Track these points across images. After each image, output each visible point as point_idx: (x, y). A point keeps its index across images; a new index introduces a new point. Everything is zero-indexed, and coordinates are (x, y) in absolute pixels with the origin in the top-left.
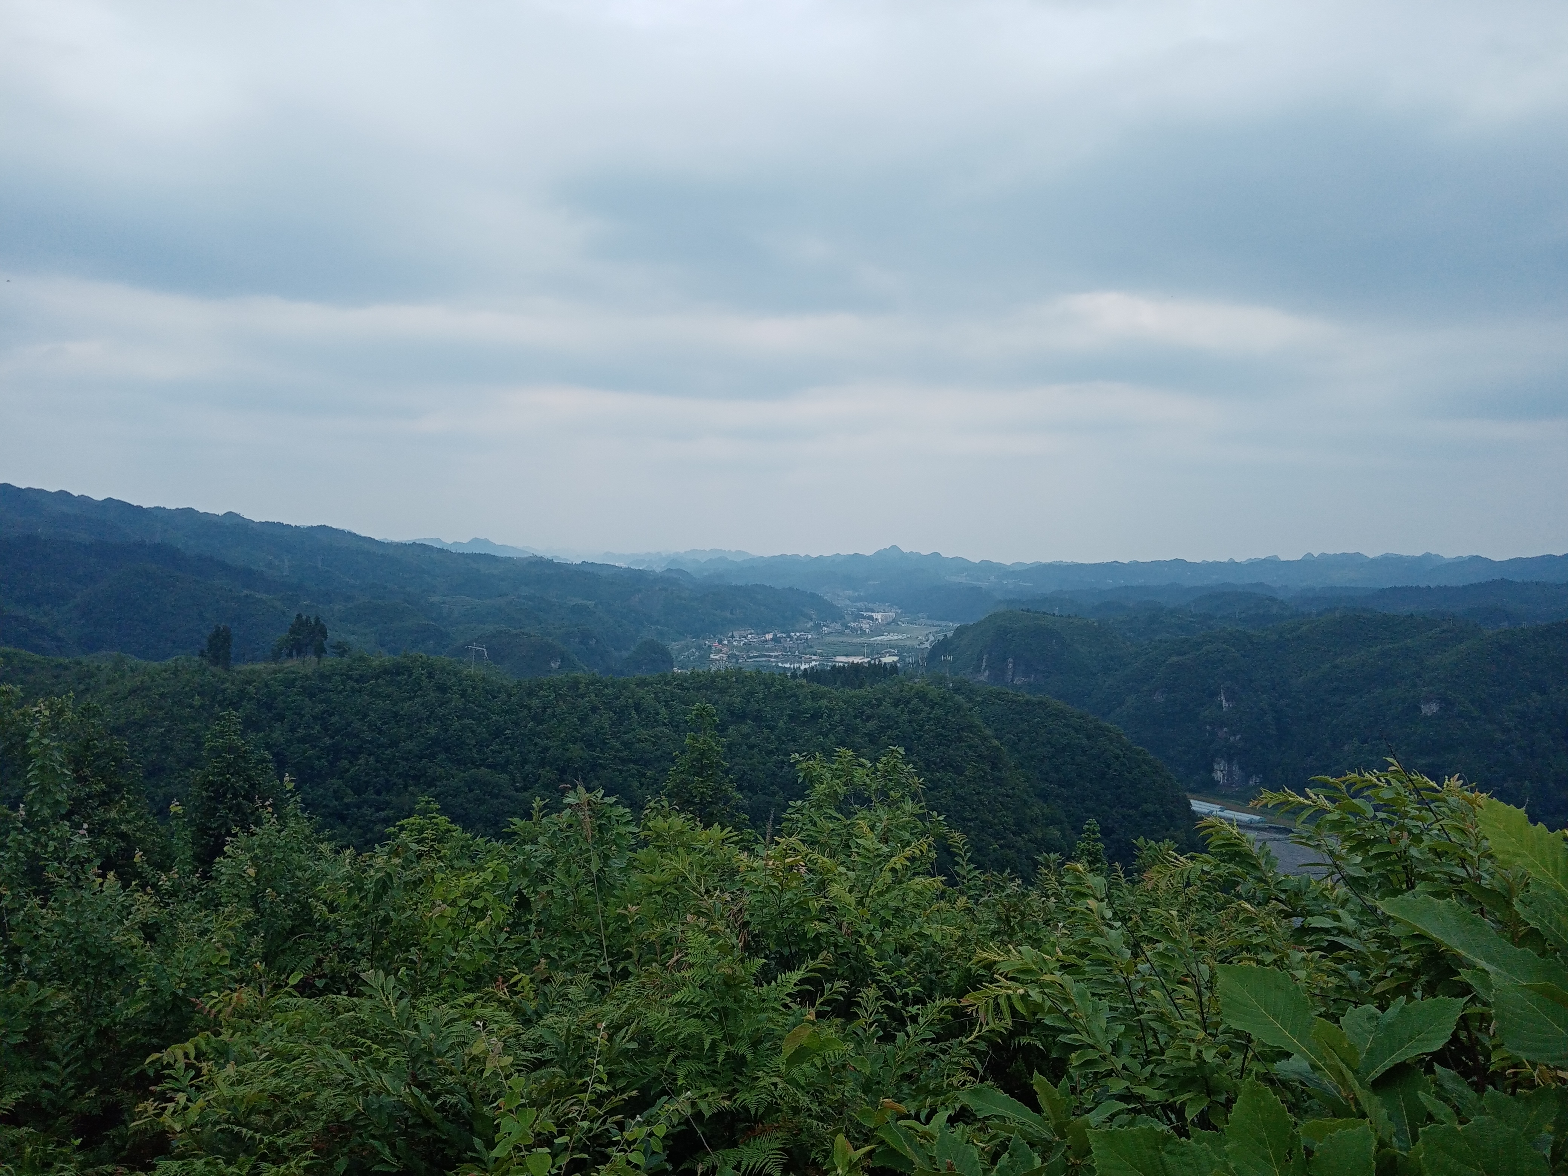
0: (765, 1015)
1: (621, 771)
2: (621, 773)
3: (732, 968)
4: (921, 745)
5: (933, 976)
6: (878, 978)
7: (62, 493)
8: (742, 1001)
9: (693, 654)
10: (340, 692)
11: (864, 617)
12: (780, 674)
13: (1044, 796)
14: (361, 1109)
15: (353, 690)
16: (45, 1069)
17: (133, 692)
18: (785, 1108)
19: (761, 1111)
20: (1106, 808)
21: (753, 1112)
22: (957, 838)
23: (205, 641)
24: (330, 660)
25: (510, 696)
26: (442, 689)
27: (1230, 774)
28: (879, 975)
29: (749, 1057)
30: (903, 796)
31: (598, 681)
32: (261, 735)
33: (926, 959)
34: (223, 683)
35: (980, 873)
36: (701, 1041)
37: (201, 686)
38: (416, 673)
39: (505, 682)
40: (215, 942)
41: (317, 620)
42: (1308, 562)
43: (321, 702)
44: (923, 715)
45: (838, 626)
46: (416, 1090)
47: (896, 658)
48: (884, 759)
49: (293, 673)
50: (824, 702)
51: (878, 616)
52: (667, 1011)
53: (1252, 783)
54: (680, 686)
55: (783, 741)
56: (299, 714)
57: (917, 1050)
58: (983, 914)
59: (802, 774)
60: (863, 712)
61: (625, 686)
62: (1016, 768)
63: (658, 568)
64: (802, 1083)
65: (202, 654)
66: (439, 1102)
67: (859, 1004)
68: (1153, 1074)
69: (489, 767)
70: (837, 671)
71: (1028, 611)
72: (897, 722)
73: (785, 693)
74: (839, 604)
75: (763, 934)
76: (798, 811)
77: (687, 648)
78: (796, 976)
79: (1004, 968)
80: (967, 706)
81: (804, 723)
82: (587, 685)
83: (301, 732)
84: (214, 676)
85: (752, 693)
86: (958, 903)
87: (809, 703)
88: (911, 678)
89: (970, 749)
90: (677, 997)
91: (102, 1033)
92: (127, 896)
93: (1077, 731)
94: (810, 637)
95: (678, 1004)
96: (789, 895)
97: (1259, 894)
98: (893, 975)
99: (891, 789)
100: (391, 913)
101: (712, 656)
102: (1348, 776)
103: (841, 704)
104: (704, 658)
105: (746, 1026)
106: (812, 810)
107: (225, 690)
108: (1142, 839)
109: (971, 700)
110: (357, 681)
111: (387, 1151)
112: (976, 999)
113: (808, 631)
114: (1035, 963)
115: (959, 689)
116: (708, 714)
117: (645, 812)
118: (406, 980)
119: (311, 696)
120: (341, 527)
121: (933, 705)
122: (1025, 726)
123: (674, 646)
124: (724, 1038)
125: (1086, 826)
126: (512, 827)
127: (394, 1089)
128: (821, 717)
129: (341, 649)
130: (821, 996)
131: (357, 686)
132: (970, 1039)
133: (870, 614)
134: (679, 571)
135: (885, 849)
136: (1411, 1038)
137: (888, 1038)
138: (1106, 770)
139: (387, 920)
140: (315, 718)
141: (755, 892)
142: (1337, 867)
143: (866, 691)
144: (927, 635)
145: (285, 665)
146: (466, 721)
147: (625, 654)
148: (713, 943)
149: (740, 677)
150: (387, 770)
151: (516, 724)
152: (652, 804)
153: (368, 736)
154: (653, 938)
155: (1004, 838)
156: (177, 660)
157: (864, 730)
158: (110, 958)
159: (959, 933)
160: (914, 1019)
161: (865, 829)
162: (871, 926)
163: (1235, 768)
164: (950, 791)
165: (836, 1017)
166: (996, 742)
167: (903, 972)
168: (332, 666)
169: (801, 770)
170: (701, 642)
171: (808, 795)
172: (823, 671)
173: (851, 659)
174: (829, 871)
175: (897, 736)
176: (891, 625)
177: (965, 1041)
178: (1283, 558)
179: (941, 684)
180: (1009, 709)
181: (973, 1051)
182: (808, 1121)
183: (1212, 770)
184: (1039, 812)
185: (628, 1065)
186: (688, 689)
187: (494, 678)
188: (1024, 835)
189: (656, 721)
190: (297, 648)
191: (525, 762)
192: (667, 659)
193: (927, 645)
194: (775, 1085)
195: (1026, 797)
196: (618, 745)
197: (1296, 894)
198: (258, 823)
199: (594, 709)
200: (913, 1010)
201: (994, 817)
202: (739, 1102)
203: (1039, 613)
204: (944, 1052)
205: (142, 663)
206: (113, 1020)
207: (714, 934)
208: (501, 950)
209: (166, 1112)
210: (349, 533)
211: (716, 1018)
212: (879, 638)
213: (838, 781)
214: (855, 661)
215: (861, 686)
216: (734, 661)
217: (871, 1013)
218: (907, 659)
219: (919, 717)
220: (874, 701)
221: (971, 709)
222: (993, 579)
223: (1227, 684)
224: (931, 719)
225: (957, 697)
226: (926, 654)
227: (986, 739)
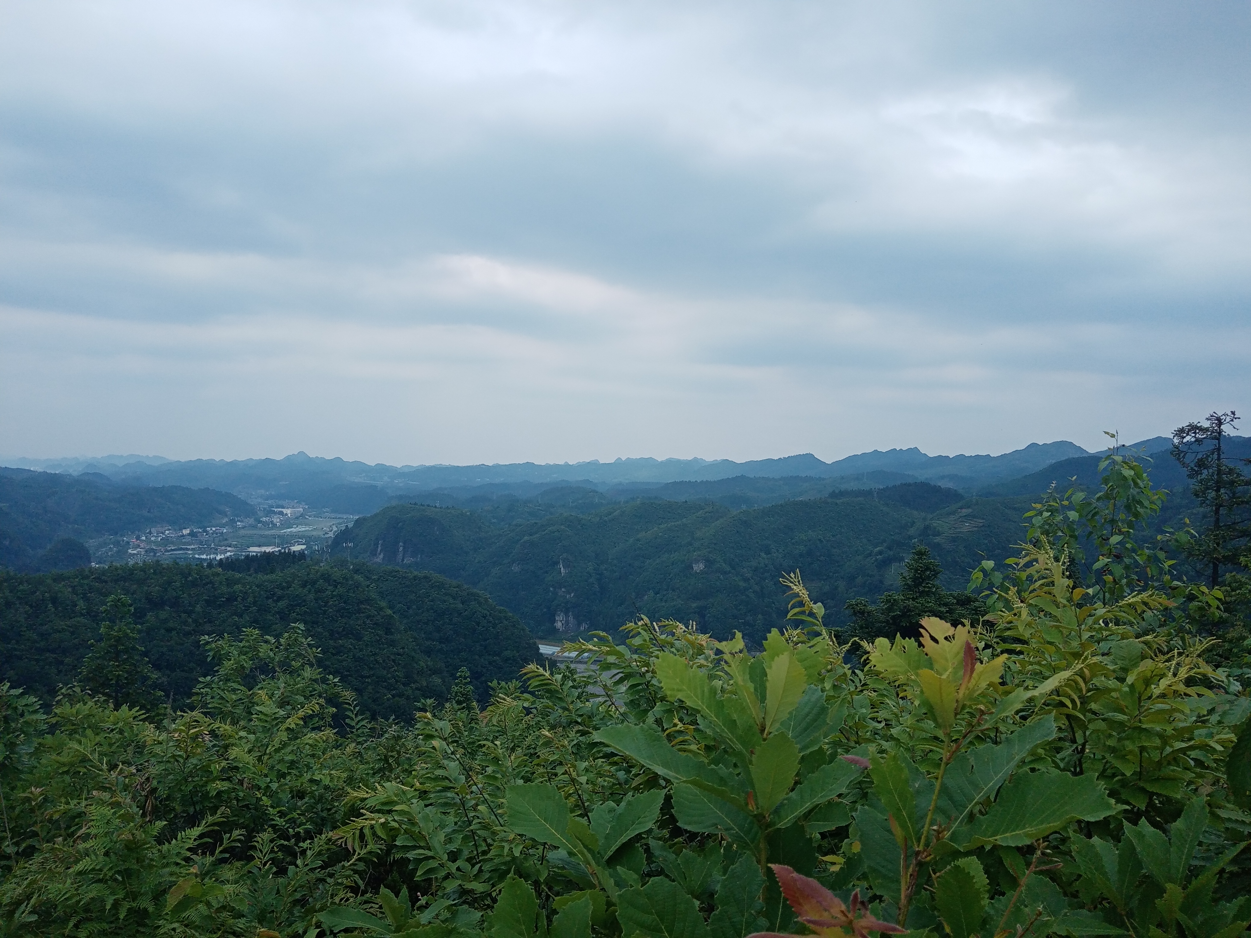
0: (167, 870)
1: (37, 660)
3: (133, 834)
4: (326, 618)
5: (324, 814)
6: (273, 822)
8: (144, 861)
9: (111, 550)
11: (275, 513)
12: (197, 565)
13: (428, 652)
20: (477, 657)
22: (348, 695)
27: (567, 622)
28: (273, 820)
29: (151, 909)
30: (303, 665)
31: (12, 578)
33: (319, 800)
35: (367, 723)
36: (103, 903)
42: (618, 464)
44: (328, 593)
45: (251, 521)
47: (304, 547)
48: (286, 634)
50: (238, 587)
51: (288, 511)
52: (69, 881)
53: (582, 628)
54: (98, 579)
55: (200, 624)
57: (307, 877)
58: (370, 756)
59: (211, 654)
60: (274, 594)
61: (41, 582)
62: (405, 630)
63: (75, 472)
67: (254, 848)
68: (480, 870)
70: (250, 560)
71: (415, 504)
72: (305, 601)
73: (201, 580)
74: (252, 501)
75: (168, 798)
76: (208, 685)
77: (105, 544)
78: (196, 832)
79: (371, 803)
80: (365, 583)
81: (220, 606)
85: (169, 583)
86: (348, 749)
87: (224, 589)
88: (318, 563)
89: (368, 618)
90: (79, 867)
93: (454, 599)
94: (225, 531)
95: (80, 873)
96: (194, 761)
97: (564, 720)
98: (286, 818)
99: (293, 660)
101: (130, 551)
102: (628, 625)
103: (254, 587)
104: (122, 551)
105: (150, 881)
106: (221, 683)
108: (495, 682)
109: (367, 578)
112: (344, 832)
113: (223, 526)
114: (396, 795)
115: (358, 570)
116: (124, 605)
117: (57, 699)
121: (336, 584)
122: (412, 597)
123: (91, 543)
124: (126, 896)
125: (459, 674)
128: (236, 600)
130: (220, 846)
132: (351, 862)
133: (280, 510)
134: (95, 474)
135: (282, 713)
136: (633, 823)
137: (282, 871)
138: (476, 627)
141: (161, 762)
142: (608, 696)
143: (277, 576)
144: (330, 526)
147: (42, 553)
148: (115, 813)
149: (158, 569)
152: (63, 691)
154: (56, 817)
155: (395, 689)
157: (275, 609)
159: (345, 775)
160: (304, 852)
161: (264, 697)
162: (268, 779)
163: (571, 618)
164: (351, 654)
165: (237, 860)
166: (389, 612)
167: (295, 815)
169: (210, 650)
170: (120, 539)
171: (217, 671)
172: (238, 560)
173: (263, 549)
174: (230, 737)
175: (305, 612)
176: (300, 519)
177: (347, 864)
178: (602, 462)
179: (342, 566)
180: (400, 584)
181: (356, 872)
183: (554, 621)
184: (423, 664)
186: (106, 582)
188: (412, 685)
189: (74, 612)
192: (85, 555)
193: (331, 534)
194: (174, 929)
195: (413, 654)
196: (35, 636)
197: (590, 717)
199: (9, 605)
200: (305, 845)
201: (388, 673)
203: (423, 506)
204: (331, 875)
207: (117, 805)
211: (120, 878)
212: (289, 530)
213: (244, 657)
214: (267, 551)
215: (272, 572)
216: (152, 554)
217: (266, 854)
218: (314, 547)
219: (324, 595)
220: (284, 584)
221: (369, 585)
222: (386, 479)
223: (565, 555)
224: (335, 596)
225: (357, 577)
226: (330, 543)
227: (381, 609)
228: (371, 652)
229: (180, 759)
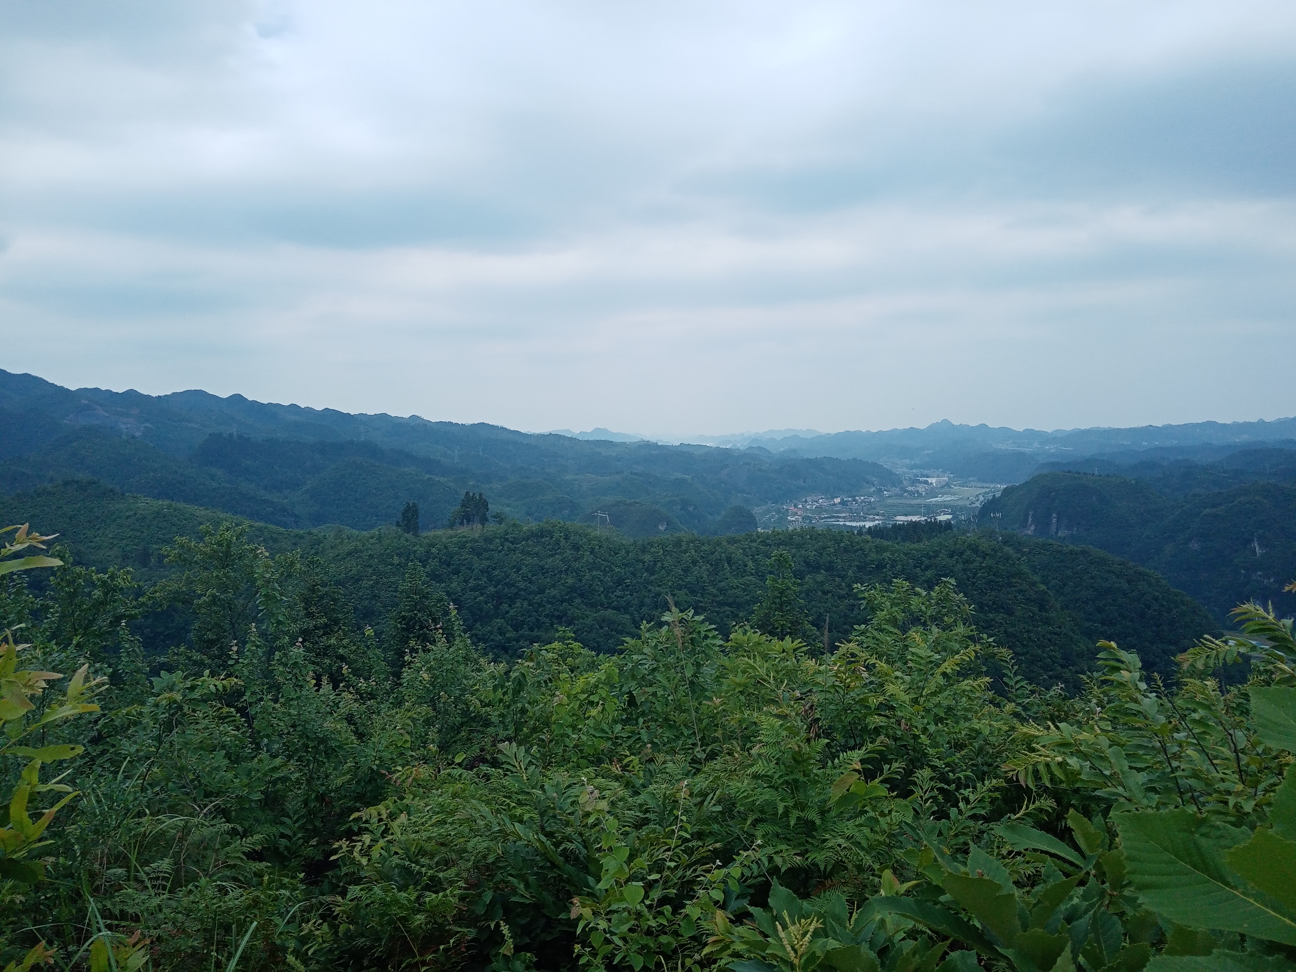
1: (718, 613)
2: (718, 614)
3: (799, 746)
4: (975, 590)
5: (985, 769)
7: (293, 405)
8: (809, 774)
9: (773, 516)
10: (500, 551)
11: (920, 482)
12: (848, 532)
14: (500, 853)
15: (510, 550)
16: (283, 823)
17: (349, 554)
18: (850, 866)
19: (829, 868)
20: (1147, 644)
21: (822, 868)
22: (1004, 653)
23: (400, 515)
24: (492, 527)
25: (628, 553)
26: (576, 547)
28: (933, 760)
29: (818, 822)
30: (955, 621)
31: (697, 540)
32: (443, 585)
33: (978, 753)
34: (414, 546)
35: (1027, 684)
36: (775, 808)
37: (398, 549)
38: (556, 535)
39: (624, 542)
40: (399, 729)
41: (481, 495)
43: (487, 559)
44: (976, 564)
45: (897, 490)
46: (543, 839)
47: (950, 517)
48: (937, 588)
49: (465, 537)
50: (887, 555)
51: (933, 481)
52: (746, 782)
54: (764, 543)
56: (470, 569)
59: (864, 602)
60: (921, 563)
61: (719, 544)
62: (1062, 609)
63: (742, 446)
64: (865, 845)
65: (398, 524)
66: (561, 848)
67: (915, 784)
69: (614, 608)
70: (897, 528)
71: (1070, 472)
72: (952, 571)
73: (853, 547)
74: (898, 471)
75: (830, 726)
76: (863, 633)
77: (768, 511)
78: (858, 756)
79: (1044, 740)
80: (1015, 555)
81: (870, 572)
82: (688, 543)
83: (472, 583)
84: (407, 540)
85: (824, 548)
86: (1007, 708)
87: (873, 556)
88: (965, 532)
89: (1019, 593)
90: (753, 770)
91: (321, 798)
92: (337, 695)
93: (1118, 576)
94: (873, 500)
95: (755, 775)
96: (853, 694)
98: (946, 761)
99: (944, 615)
100: (526, 705)
101: (789, 518)
103: (902, 555)
104: (783, 518)
105: (814, 796)
106: (874, 631)
107: (415, 551)
109: (1018, 551)
110: (512, 543)
111: (522, 886)
113: (871, 495)
114: (1073, 737)
115: (1008, 542)
116: (785, 560)
118: (538, 756)
119: (479, 555)
120: (495, 424)
121: (985, 555)
122: (1069, 572)
123: (757, 511)
124: (795, 806)
126: (625, 645)
127: (525, 835)
128: (885, 567)
129: (499, 518)
130: (881, 775)
131: (512, 547)
132: (1018, 816)
133: (926, 479)
134: (759, 448)
135: (937, 656)
138: (1146, 610)
139: (523, 711)
140: (482, 571)
141: (822, 691)
143: (924, 545)
144: (977, 496)
145: (458, 532)
146: (595, 573)
147: (719, 518)
148: (783, 726)
149: (813, 535)
150: (537, 611)
151: (634, 574)
152: (737, 627)
153: (522, 585)
154: (733, 723)
156: (380, 529)
157: (923, 578)
158: (323, 741)
160: (966, 799)
161: (919, 640)
162: (926, 721)
164: (1002, 629)
166: (1043, 587)
167: (955, 760)
168: (492, 531)
169: (864, 598)
170: (781, 507)
171: (871, 620)
172: (885, 528)
173: (909, 518)
174: (886, 675)
176: (945, 488)
177: (1013, 817)
179: (991, 537)
180: (1055, 558)
182: (871, 877)
184: (1084, 647)
185: (716, 827)
186: (770, 545)
187: (615, 539)
189: (745, 571)
190: (467, 518)
191: (642, 604)
192: (752, 521)
193: (978, 504)
194: (841, 846)
196: (715, 591)
198: (433, 642)
199: (694, 563)
200: (965, 792)
201: (1043, 652)
202: (810, 860)
203: (1079, 473)
205: (355, 532)
206: (327, 788)
207: (784, 717)
208: (617, 738)
209: (355, 849)
210: (502, 428)
211: (787, 789)
212: (934, 499)
213: (897, 609)
214: (914, 520)
215: (919, 540)
216: (808, 521)
217: (926, 791)
218: (960, 517)
219: (972, 566)
220: (931, 553)
221: (1020, 558)
222: (1036, 445)
223: (1261, 531)
224: (983, 568)
225: (1006, 549)
226: (977, 512)
227: (1034, 584)
228: (1024, 628)
229: (840, 690)
